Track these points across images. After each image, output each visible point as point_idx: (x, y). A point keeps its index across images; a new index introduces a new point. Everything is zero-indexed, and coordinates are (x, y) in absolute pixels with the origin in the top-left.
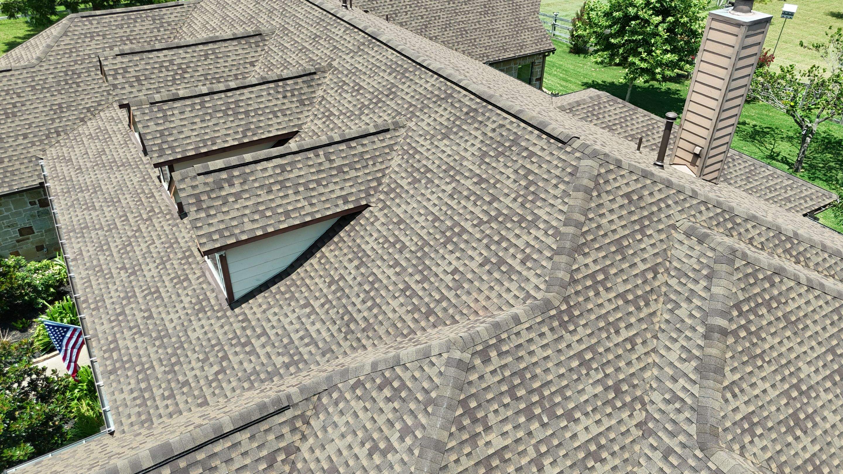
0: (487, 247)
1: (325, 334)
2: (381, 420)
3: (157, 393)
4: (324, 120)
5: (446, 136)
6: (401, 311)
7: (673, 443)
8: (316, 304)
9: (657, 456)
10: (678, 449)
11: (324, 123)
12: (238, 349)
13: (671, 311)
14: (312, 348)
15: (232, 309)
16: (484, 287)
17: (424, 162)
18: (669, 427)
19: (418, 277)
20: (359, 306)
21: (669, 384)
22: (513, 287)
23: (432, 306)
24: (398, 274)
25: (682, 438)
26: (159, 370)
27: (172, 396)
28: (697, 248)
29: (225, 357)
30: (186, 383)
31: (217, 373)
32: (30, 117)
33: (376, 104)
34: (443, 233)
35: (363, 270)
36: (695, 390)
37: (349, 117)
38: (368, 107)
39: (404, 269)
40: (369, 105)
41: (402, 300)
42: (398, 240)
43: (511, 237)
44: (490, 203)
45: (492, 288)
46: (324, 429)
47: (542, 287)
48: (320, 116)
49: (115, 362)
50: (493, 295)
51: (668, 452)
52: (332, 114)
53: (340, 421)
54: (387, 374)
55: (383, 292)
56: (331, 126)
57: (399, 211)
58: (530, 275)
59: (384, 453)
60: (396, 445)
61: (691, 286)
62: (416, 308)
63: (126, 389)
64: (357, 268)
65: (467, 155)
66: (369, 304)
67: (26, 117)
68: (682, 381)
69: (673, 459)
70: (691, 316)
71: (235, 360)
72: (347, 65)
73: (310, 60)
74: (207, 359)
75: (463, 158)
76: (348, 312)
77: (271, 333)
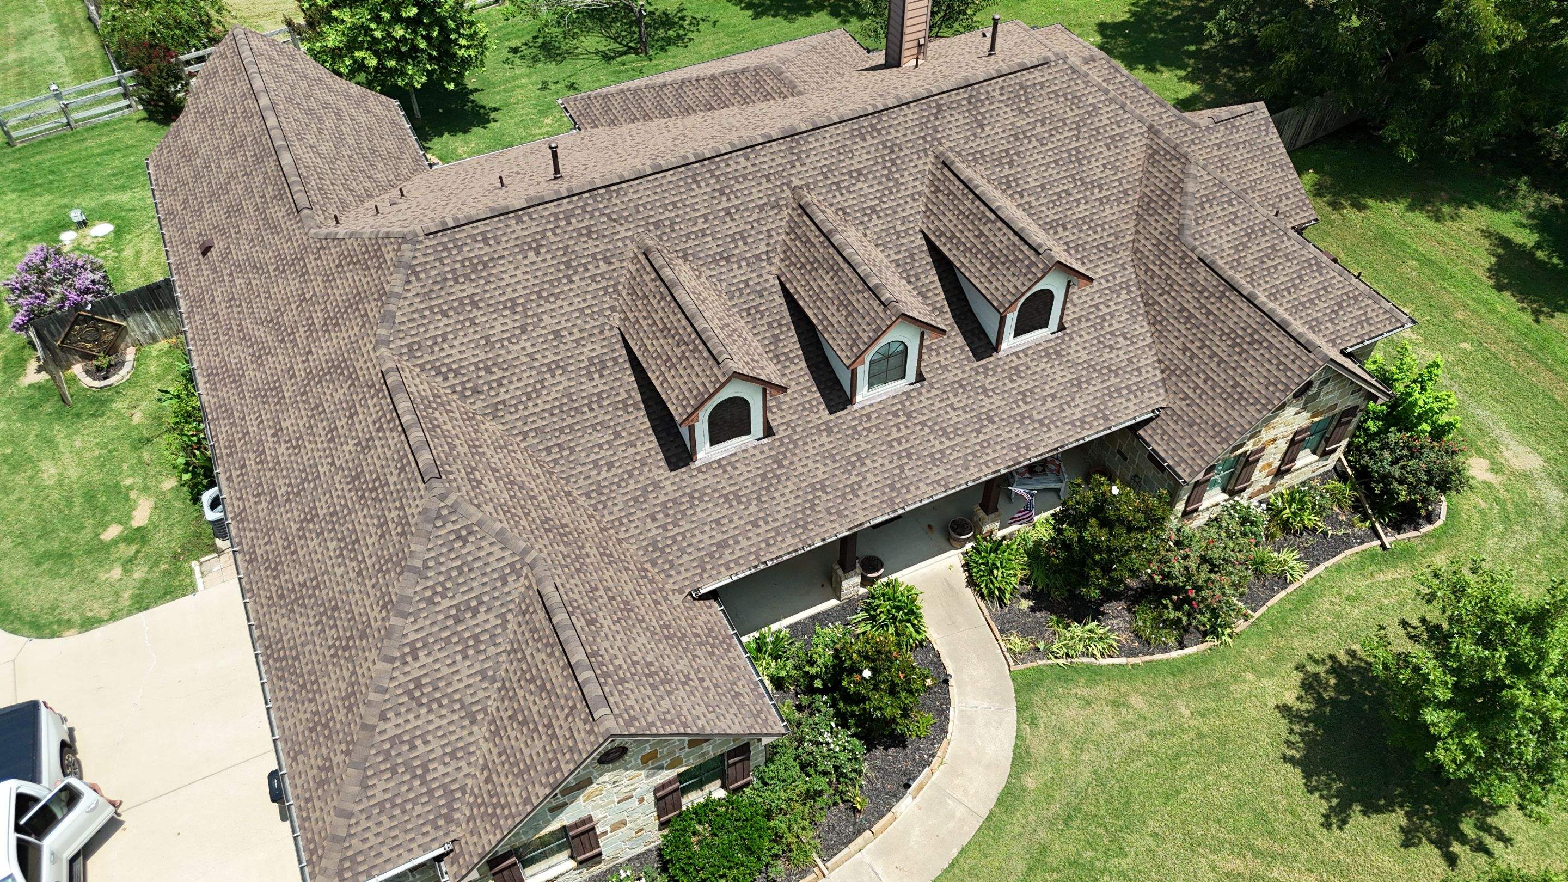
0: (1098, 140)
1: (1108, 266)
2: (1220, 214)
3: (1134, 379)
5: (982, 126)
6: (1116, 209)
12: (1106, 324)
14: (1118, 276)
15: (1066, 328)
16: (1125, 154)
17: (996, 150)
19: (1096, 190)
20: (1097, 237)
22: (1133, 139)
24: (1087, 203)
26: (1113, 380)
27: (1139, 370)
29: (1111, 333)
30: (1130, 360)
31: (1126, 338)
35: (1069, 226)
39: (1084, 197)
41: (1107, 207)
42: (1058, 194)
43: (1098, 125)
46: (1213, 247)
47: (1140, 124)
49: (1096, 418)
50: (1133, 152)
55: (1096, 217)
57: (1033, 184)
58: (1129, 127)
62: (1118, 200)
63: (1126, 404)
64: (1065, 229)
65: (1012, 120)
66: (1099, 229)
71: (1116, 326)
72: (811, 173)
73: (761, 208)
74: (1111, 347)
75: (1012, 123)
76: (1097, 247)
77: (1097, 301)
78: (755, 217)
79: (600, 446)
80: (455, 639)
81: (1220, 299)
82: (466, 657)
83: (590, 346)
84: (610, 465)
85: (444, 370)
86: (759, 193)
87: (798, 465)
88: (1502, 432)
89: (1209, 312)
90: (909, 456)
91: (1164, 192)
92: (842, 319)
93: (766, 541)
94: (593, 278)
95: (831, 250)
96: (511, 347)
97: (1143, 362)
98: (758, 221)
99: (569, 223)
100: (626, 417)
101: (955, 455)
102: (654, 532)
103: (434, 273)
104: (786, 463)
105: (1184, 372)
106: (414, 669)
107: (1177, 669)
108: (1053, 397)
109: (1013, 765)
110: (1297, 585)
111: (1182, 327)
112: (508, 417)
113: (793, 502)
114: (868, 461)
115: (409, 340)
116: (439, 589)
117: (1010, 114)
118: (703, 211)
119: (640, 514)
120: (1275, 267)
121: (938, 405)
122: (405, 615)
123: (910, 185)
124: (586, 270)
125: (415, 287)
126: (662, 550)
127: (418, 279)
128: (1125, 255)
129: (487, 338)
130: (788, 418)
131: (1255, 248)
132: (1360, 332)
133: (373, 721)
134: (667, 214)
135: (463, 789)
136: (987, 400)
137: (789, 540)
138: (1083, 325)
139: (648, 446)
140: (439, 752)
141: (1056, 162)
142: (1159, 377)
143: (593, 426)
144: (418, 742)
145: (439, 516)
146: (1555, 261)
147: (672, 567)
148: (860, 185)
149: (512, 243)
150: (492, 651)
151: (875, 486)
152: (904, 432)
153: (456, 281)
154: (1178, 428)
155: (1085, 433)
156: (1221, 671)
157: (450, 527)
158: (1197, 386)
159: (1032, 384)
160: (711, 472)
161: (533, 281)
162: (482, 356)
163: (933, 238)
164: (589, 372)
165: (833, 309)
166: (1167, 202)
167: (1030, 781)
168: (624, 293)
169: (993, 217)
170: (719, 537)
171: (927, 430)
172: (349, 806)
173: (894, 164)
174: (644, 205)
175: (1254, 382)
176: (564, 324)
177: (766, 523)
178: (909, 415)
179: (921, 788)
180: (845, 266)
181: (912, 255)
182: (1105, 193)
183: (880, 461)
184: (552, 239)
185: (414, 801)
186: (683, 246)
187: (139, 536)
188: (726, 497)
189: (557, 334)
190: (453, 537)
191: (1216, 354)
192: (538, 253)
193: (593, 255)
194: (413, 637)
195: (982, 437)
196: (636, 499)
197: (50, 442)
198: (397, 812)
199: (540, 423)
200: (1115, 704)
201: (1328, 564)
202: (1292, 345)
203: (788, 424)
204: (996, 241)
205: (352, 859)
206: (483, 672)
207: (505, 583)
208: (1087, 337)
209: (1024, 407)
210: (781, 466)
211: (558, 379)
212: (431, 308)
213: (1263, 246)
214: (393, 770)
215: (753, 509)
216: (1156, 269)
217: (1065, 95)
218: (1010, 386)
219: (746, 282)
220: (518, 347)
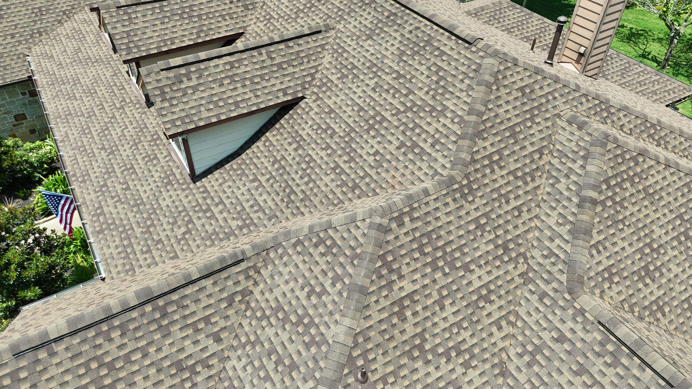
0: (404, 133)
1: (270, 203)
2: (317, 270)
3: (137, 248)
4: (265, 22)
5: (369, 37)
6: (332, 185)
7: (547, 289)
8: (263, 179)
9: (534, 298)
10: (551, 293)
11: (265, 25)
12: (200, 215)
13: (552, 185)
14: (261, 214)
15: (194, 183)
16: (400, 166)
17: (351, 60)
18: (545, 276)
19: (346, 158)
20: (298, 181)
21: (547, 243)
22: (424, 166)
23: (357, 181)
24: (329, 155)
25: (555, 285)
26: (138, 231)
27: (149, 251)
28: (577, 133)
29: (191, 221)
30: (160, 241)
31: (184, 234)
32: (15, 19)
33: (310, 8)
34: (367, 121)
35: (300, 152)
36: (568, 248)
37: (286, 20)
38: (302, 11)
39: (334, 151)
40: (304, 9)
41: (332, 176)
42: (329, 127)
43: (423, 124)
44: (406, 96)
45: (406, 167)
46: (272, 277)
47: (448, 165)
48: (262, 19)
49: (101, 225)
50: (407, 172)
51: (543, 295)
52: (272, 17)
53: (285, 271)
54: (321, 235)
55: (317, 170)
56: (271, 28)
57: (330, 102)
58: (438, 156)
59: (319, 295)
60: (329, 289)
61: (569, 164)
62: (344, 183)
63: (112, 245)
64: (296, 150)
65: (388, 54)
66: (306, 179)
67: (12, 19)
68: (557, 241)
69: (547, 301)
70: (568, 189)
71: (198, 223)
74: (175, 222)
75: (384, 56)
76: (288, 186)
77: (227, 202)
87: (93, 69)
90: (90, 117)
93: (48, 72)
97: (157, 254)
101: (87, 141)
102: (65, 33)
104: (96, 64)
108: (127, 188)
113: (70, 75)
114: (91, 99)
119: (76, 25)
121: (129, 121)
126: (54, 39)
136: (129, 147)
137: (46, 81)
138: (198, 196)
147: (45, 45)
151: (72, 107)
152: (110, 110)
159: (140, 171)
160: (95, 40)
170: (56, 55)
171: (110, 121)
177: (59, 69)
178: (122, 108)
183: (90, 104)
188: (80, 49)
195: (99, 152)
196: (85, 21)
208: (185, 200)
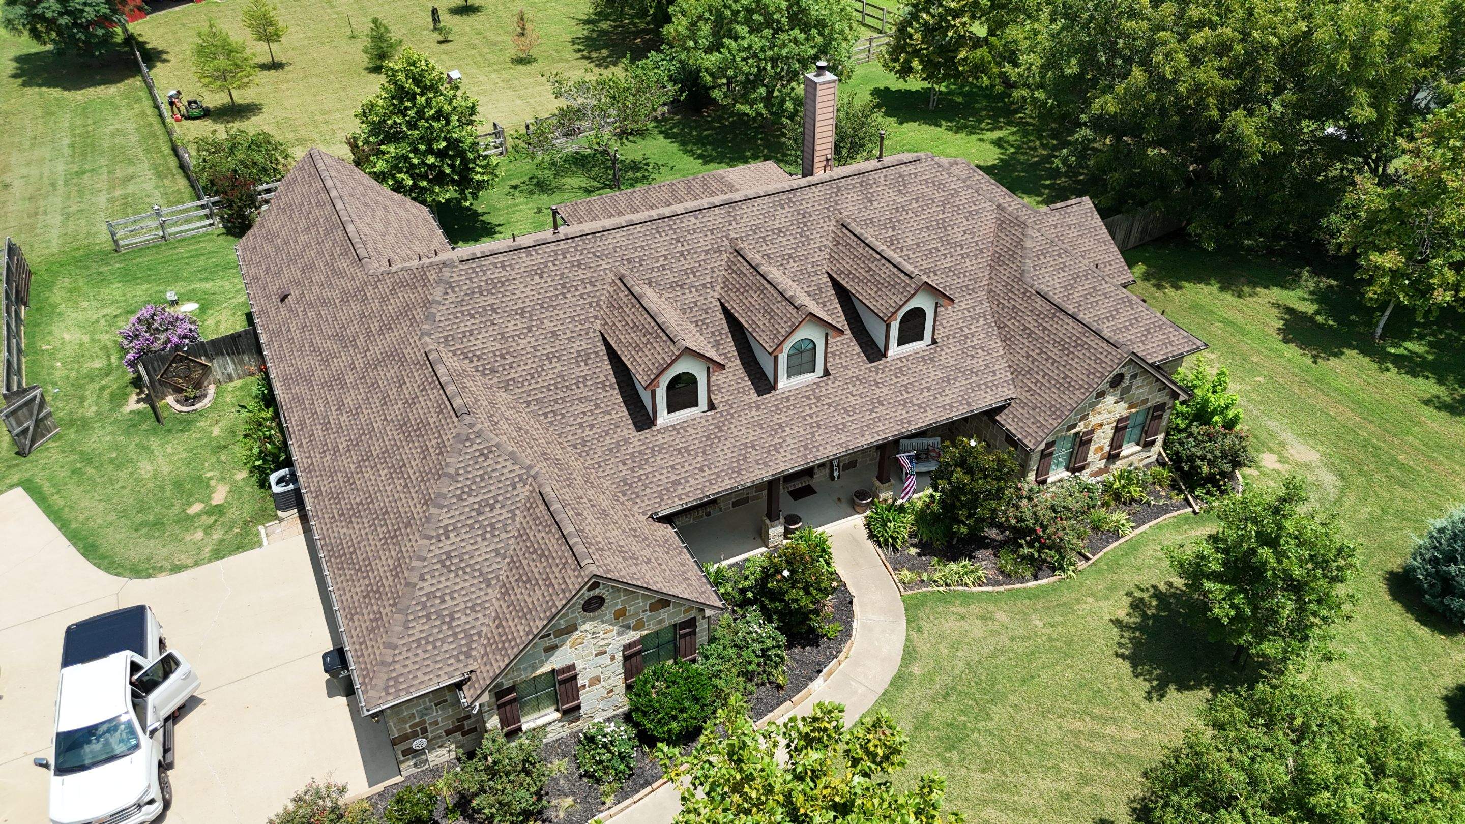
0: (959, 214)
2: (1052, 263)
3: (990, 379)
5: (871, 202)
6: (974, 262)
12: (969, 341)
15: (938, 342)
16: (980, 224)
17: (882, 218)
19: (959, 249)
26: (974, 379)
27: (994, 372)
29: (972, 347)
30: (987, 366)
31: (983, 351)
39: (950, 253)
41: (967, 260)
42: (930, 250)
43: (959, 203)
46: (1048, 286)
49: (962, 404)
50: (986, 222)
57: (910, 242)
62: (976, 256)
63: (984, 395)
64: (936, 275)
65: (893, 198)
71: (976, 342)
72: (744, 229)
73: (707, 252)
74: (972, 356)
75: (894, 200)
78: (702, 258)
79: (584, 413)
80: (477, 526)
81: (1052, 319)
82: (484, 539)
83: (578, 343)
84: (592, 427)
85: (470, 355)
86: (705, 241)
87: (734, 430)
88: (1288, 437)
89: (1045, 328)
90: (819, 426)
91: (1009, 249)
92: (766, 322)
93: (709, 481)
94: (581, 296)
95: (758, 277)
96: (520, 341)
97: (997, 367)
98: (704, 260)
99: (565, 258)
100: (604, 394)
101: (854, 426)
102: (625, 472)
103: (465, 288)
104: (725, 428)
105: (1028, 372)
106: (446, 545)
107: (1032, 595)
108: (929, 389)
109: (903, 659)
110: (1127, 538)
111: (1025, 341)
112: (517, 390)
113: (730, 455)
114: (787, 429)
115: (446, 333)
116: (466, 490)
117: (892, 194)
118: (664, 253)
119: (613, 460)
120: (1097, 302)
121: (840, 392)
122: (441, 507)
123: (818, 240)
124: (577, 290)
125: (451, 297)
126: (630, 485)
127: (454, 292)
128: (982, 294)
129: (502, 334)
130: (727, 398)
131: (1080, 288)
132: (1165, 351)
133: (415, 580)
134: (637, 254)
135: (479, 634)
136: (878, 390)
137: (727, 481)
138: (951, 341)
139: (620, 414)
140: (463, 606)
141: (927, 228)
142: (1010, 377)
143: (579, 399)
144: (447, 598)
145: (468, 439)
146: (1331, 322)
147: (637, 497)
148: (780, 239)
149: (523, 269)
150: (504, 536)
151: (792, 446)
152: (815, 410)
153: (481, 294)
154: (1024, 412)
155: (953, 414)
156: (1068, 596)
157: (476, 447)
158: (1038, 381)
159: (912, 380)
160: (668, 433)
161: (537, 296)
162: (499, 347)
163: (835, 276)
164: (577, 361)
165: (760, 316)
166: (1012, 256)
167: (916, 670)
168: (604, 307)
169: (878, 257)
170: (673, 478)
171: (832, 409)
172: (395, 640)
173: (806, 226)
174: (620, 247)
175: (1078, 373)
176: (559, 327)
177: (710, 469)
178: (818, 399)
179: (830, 674)
180: (768, 286)
181: (820, 289)
182: (965, 251)
183: (797, 429)
184: (552, 268)
185: (443, 641)
186: (648, 276)
187: (219, 510)
188: (679, 450)
189: (554, 333)
190: (477, 454)
191: (1050, 357)
192: (541, 277)
193: (582, 280)
194: (446, 522)
195: (874, 415)
196: (611, 450)
197: (147, 449)
198: (430, 647)
199: (540, 395)
200: (983, 618)
201: (1152, 524)
202: (1105, 345)
203: (726, 402)
204: (881, 273)
205: (395, 679)
206: (496, 551)
207: (515, 488)
208: (954, 349)
209: (906, 395)
210: (721, 430)
211: (554, 365)
212: (462, 312)
213: (1087, 287)
214: (428, 617)
215: (699, 459)
216: (1005, 302)
217: (933, 182)
218: (896, 380)
219: (695, 303)
220: (525, 341)
